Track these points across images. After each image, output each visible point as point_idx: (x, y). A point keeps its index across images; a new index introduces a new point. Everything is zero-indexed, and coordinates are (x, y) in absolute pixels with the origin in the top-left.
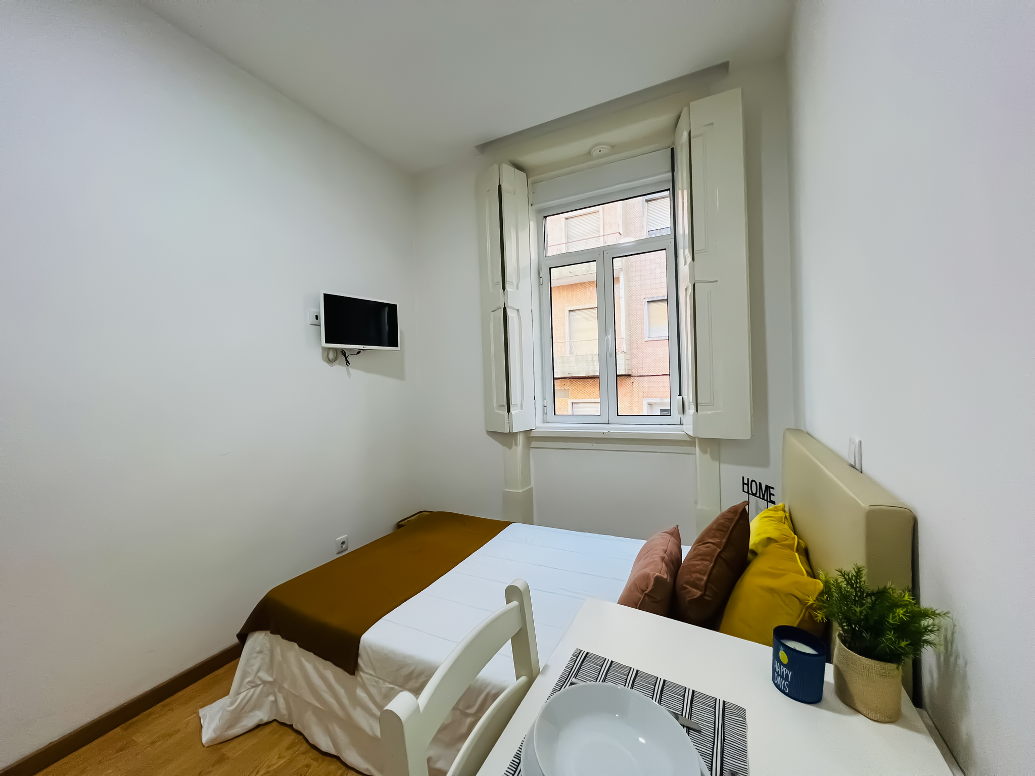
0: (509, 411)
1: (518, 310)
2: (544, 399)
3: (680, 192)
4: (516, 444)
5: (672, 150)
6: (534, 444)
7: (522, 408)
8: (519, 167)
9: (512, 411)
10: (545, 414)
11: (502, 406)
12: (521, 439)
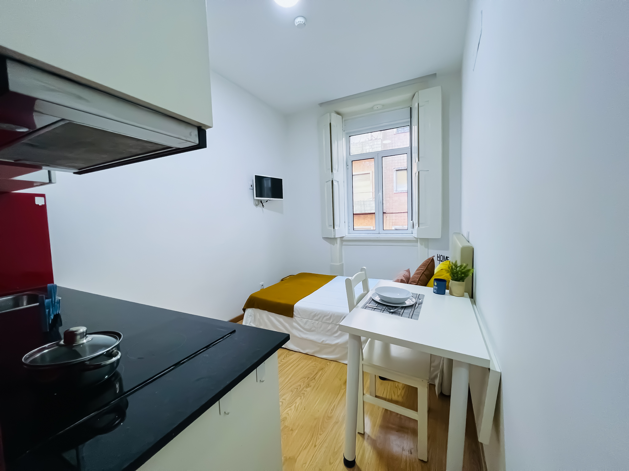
0: (334, 228)
1: (338, 182)
2: (349, 223)
3: (414, 127)
4: (337, 243)
5: (411, 108)
6: (344, 243)
7: (339, 227)
8: (338, 113)
9: (336, 228)
10: (349, 230)
11: (330, 226)
12: (339, 241)
